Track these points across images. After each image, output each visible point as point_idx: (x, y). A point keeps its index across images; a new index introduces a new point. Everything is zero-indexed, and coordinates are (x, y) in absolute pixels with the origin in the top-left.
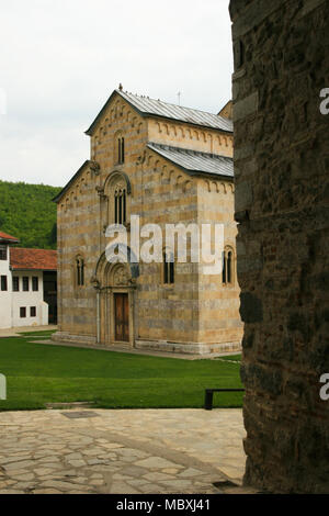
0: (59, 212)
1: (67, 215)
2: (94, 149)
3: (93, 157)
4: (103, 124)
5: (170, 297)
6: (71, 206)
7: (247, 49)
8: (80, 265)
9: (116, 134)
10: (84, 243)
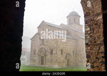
2: (38, 31)
3: (38, 32)
4: (40, 26)
5: (52, 57)
6: (34, 40)
7: (87, 22)
8: (35, 51)
9: (43, 29)
10: (36, 47)
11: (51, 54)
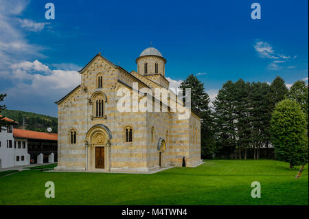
0: (59, 108)
1: (65, 110)
2: (84, 80)
3: (83, 84)
6: (68, 106)
8: (73, 134)
9: (97, 75)
10: (77, 123)
11: (127, 141)
